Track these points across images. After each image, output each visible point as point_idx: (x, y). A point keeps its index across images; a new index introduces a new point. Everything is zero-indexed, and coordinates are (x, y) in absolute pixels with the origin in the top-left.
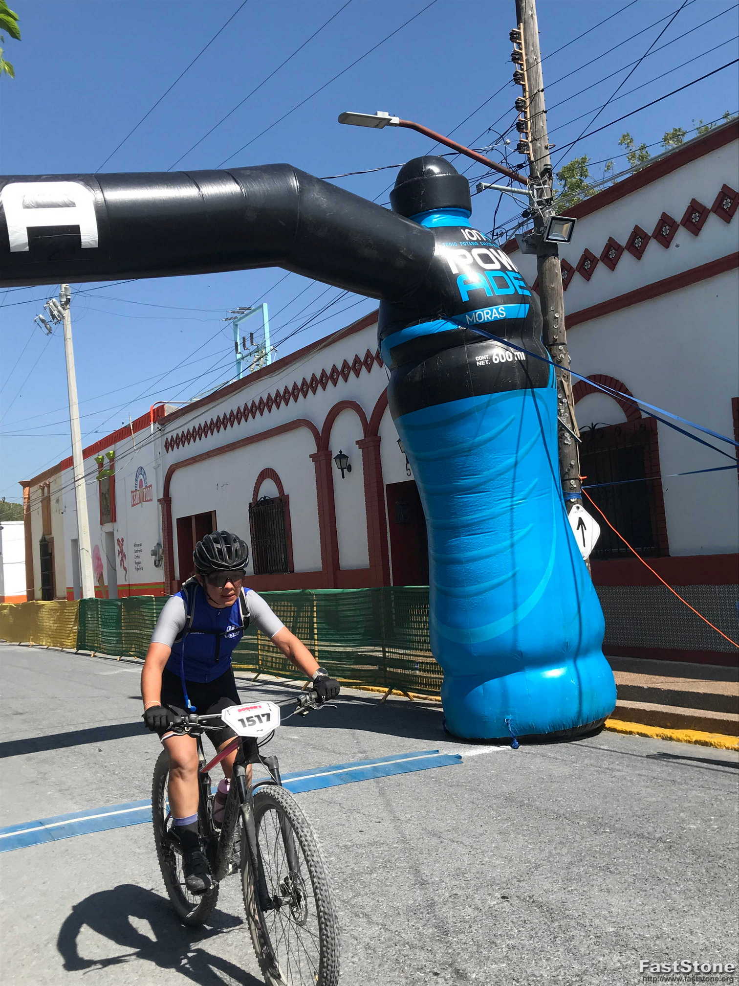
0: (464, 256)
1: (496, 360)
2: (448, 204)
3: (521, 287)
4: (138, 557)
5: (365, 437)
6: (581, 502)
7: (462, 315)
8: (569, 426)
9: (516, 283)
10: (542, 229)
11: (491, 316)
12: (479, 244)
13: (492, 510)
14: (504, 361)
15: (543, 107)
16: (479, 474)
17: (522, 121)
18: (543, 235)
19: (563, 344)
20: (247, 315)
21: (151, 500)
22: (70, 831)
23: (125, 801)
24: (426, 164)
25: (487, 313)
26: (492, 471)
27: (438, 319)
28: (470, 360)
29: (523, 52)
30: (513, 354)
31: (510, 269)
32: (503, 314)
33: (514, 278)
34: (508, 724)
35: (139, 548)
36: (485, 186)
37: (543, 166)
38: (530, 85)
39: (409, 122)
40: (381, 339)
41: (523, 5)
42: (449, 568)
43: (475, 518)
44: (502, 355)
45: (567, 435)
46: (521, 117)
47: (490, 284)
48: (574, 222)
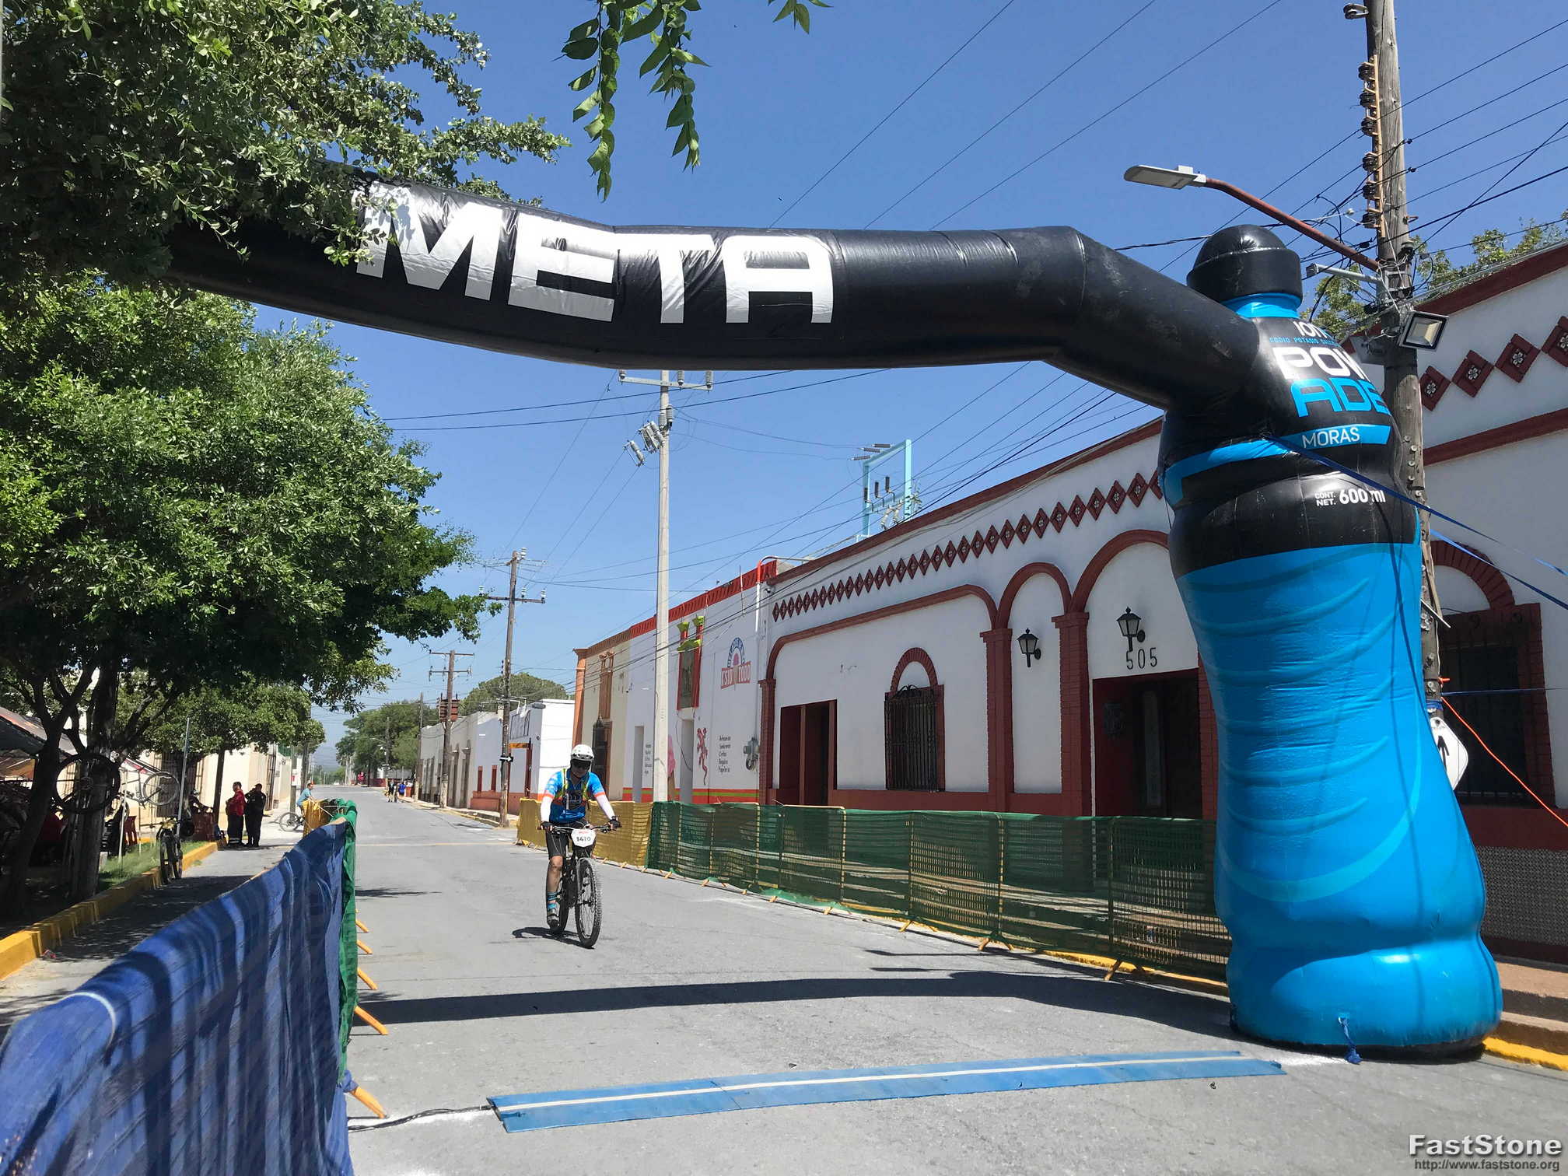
0: (1300, 357)
1: (1344, 499)
2: (1276, 287)
3: (1377, 401)
4: (724, 754)
5: (1066, 611)
6: (1440, 712)
7: (1296, 436)
8: (1428, 604)
9: (1370, 394)
10: (1396, 330)
11: (1339, 439)
12: (1318, 342)
13: (1325, 712)
14: (1355, 501)
15: (1402, 167)
16: (1311, 660)
17: (1373, 184)
18: (1397, 338)
19: (1422, 488)
20: (883, 454)
21: (748, 681)
22: (761, 1100)
23: (813, 1068)
24: (1243, 235)
25: (1334, 434)
26: (1329, 656)
27: (1259, 438)
28: (1307, 497)
29: (1377, 92)
30: (1369, 494)
31: (1362, 378)
32: (1355, 437)
33: (1370, 390)
34: (1343, 1026)
35: (727, 743)
36: (1320, 268)
37: (1400, 244)
38: (1384, 136)
39: (1218, 181)
40: (1167, 466)
41: (1378, 31)
42: (1256, 790)
43: (1303, 722)
44: (1353, 494)
45: (1424, 616)
46: (1371, 180)
47: (1337, 395)
48: (1444, 320)
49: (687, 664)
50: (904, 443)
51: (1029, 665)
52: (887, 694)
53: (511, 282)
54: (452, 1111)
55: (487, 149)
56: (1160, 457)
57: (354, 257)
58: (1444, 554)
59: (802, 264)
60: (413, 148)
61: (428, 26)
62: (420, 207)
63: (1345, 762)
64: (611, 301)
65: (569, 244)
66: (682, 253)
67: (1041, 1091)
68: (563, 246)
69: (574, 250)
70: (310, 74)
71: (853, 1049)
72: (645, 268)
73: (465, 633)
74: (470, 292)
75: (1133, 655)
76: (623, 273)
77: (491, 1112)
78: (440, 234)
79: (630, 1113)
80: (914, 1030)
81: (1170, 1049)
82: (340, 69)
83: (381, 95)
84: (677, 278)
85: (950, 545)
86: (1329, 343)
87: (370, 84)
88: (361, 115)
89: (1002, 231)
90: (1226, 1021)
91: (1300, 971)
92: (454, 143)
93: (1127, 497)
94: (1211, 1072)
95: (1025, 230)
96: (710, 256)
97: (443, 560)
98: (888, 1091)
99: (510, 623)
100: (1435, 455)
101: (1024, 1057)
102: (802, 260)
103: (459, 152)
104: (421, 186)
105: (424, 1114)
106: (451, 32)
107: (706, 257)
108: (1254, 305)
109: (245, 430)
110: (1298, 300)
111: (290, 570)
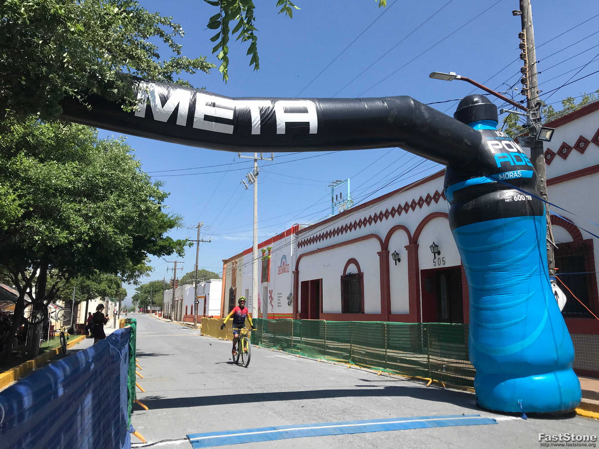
0: (498, 145)
1: (516, 199)
2: (488, 118)
3: (528, 162)
4: (279, 300)
5: (410, 244)
6: (555, 281)
7: (497, 175)
8: (549, 240)
9: (525, 159)
10: (535, 134)
11: (513, 176)
12: (505, 139)
13: (511, 281)
14: (520, 200)
15: (535, 71)
16: (504, 261)
17: (525, 78)
18: (535, 137)
19: (546, 195)
20: (339, 184)
21: (288, 272)
22: (293, 435)
23: (313, 422)
24: (475, 98)
25: (511, 174)
26: (511, 260)
27: (482, 176)
28: (501, 198)
29: (526, 43)
30: (525, 197)
31: (522, 152)
32: (520, 175)
33: (525, 157)
34: (520, 405)
35: (280, 295)
36: (505, 111)
37: (535, 101)
38: (529, 60)
39: (465, 78)
40: (447, 187)
41: (526, 20)
42: (483, 312)
43: (501, 286)
44: (519, 197)
45: (548, 244)
46: (524, 77)
47: (512, 159)
48: (553, 130)
49: (265, 265)
50: (347, 180)
51: (396, 265)
52: (342, 276)
53: (194, 119)
54: (172, 440)
55: (185, 69)
56: (445, 184)
57: (133, 109)
58: (555, 220)
59: (305, 111)
60: (155, 68)
61: (161, 21)
62: (158, 90)
63: (519, 301)
64: (232, 126)
65: (217, 104)
66: (259, 107)
67: (402, 431)
68: (214, 105)
69: (219, 107)
70: (117, 40)
71: (329, 415)
72: (245, 113)
73: (179, 254)
74: (178, 123)
75: (436, 260)
76: (237, 116)
77: (188, 440)
78: (167, 101)
79: (241, 440)
80: (353, 407)
81: (453, 414)
82: (128, 37)
83: (144, 47)
84: (257, 117)
85: (365, 219)
86: (509, 139)
87: (139, 43)
88: (136, 55)
89: (382, 98)
90: (474, 403)
91: (503, 383)
92: (172, 66)
93: (433, 199)
94: (468, 423)
95: (390, 97)
96: (270, 109)
97: (171, 226)
98: (342, 431)
99: (198, 250)
100: (551, 182)
101: (395, 417)
102: (305, 110)
103: (174, 70)
104: (159, 82)
105: (161, 442)
106: (170, 24)
107: (269, 109)
108: (480, 126)
109: (95, 176)
110: (497, 123)
111: (112, 230)
